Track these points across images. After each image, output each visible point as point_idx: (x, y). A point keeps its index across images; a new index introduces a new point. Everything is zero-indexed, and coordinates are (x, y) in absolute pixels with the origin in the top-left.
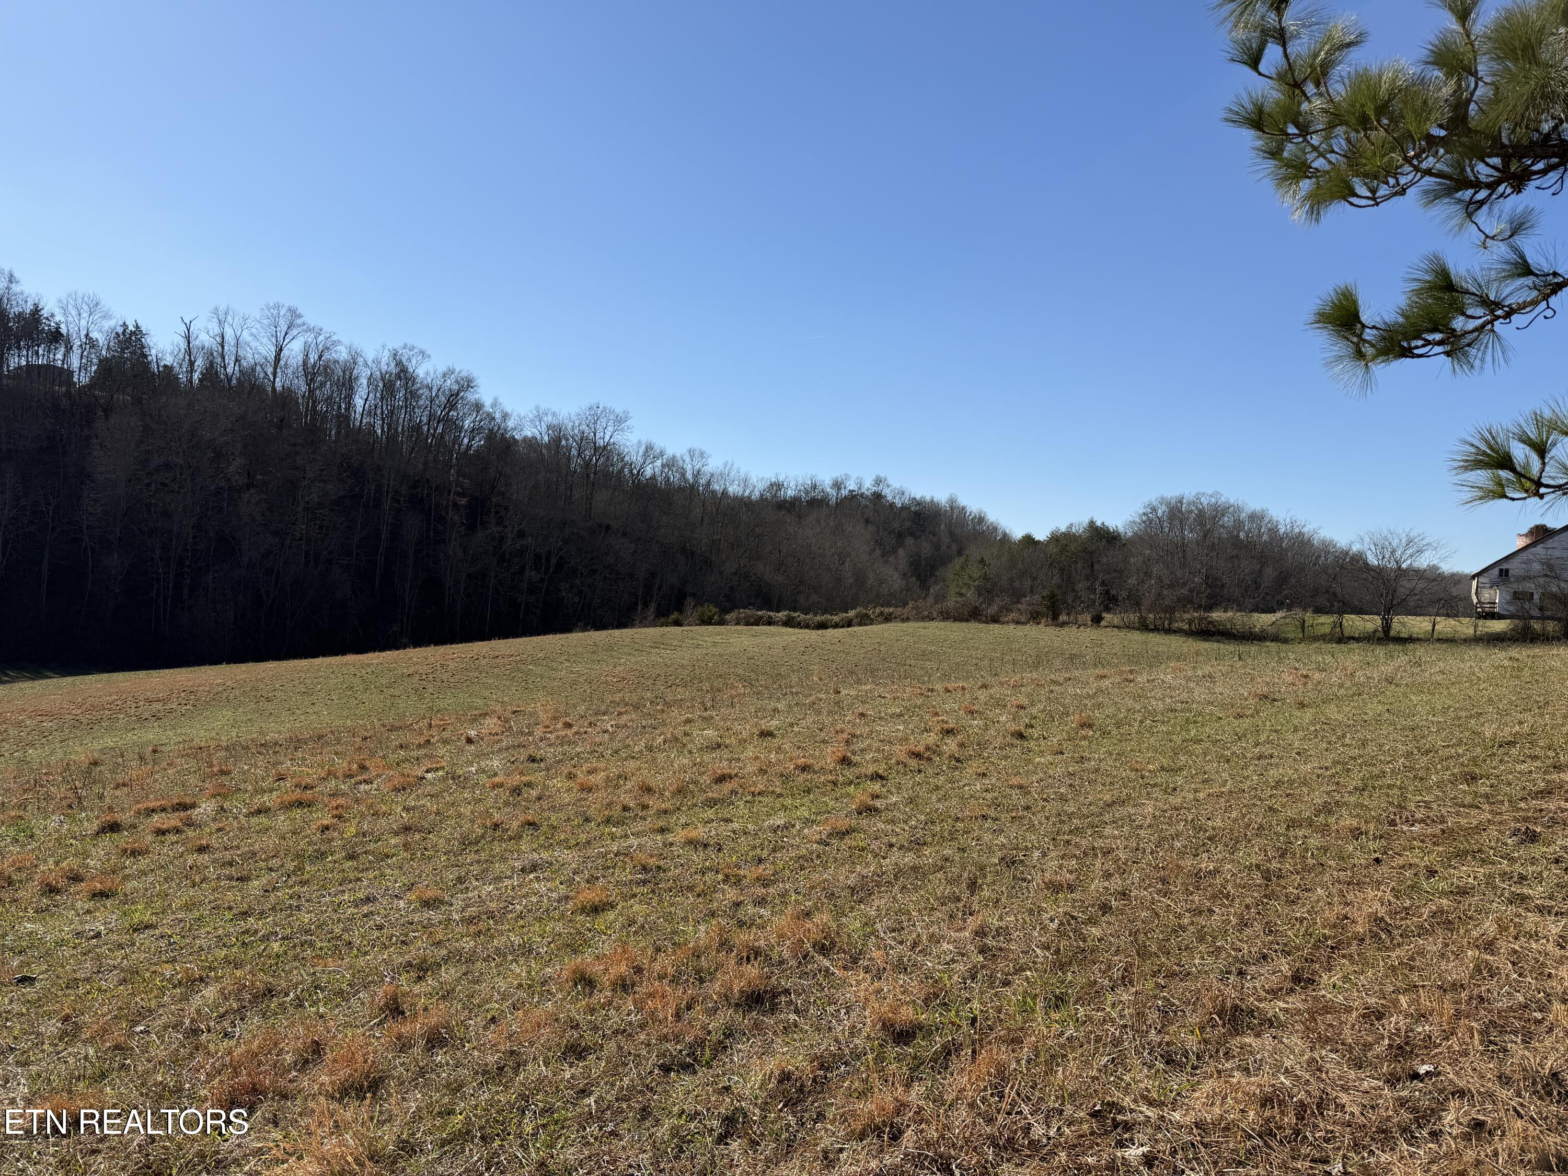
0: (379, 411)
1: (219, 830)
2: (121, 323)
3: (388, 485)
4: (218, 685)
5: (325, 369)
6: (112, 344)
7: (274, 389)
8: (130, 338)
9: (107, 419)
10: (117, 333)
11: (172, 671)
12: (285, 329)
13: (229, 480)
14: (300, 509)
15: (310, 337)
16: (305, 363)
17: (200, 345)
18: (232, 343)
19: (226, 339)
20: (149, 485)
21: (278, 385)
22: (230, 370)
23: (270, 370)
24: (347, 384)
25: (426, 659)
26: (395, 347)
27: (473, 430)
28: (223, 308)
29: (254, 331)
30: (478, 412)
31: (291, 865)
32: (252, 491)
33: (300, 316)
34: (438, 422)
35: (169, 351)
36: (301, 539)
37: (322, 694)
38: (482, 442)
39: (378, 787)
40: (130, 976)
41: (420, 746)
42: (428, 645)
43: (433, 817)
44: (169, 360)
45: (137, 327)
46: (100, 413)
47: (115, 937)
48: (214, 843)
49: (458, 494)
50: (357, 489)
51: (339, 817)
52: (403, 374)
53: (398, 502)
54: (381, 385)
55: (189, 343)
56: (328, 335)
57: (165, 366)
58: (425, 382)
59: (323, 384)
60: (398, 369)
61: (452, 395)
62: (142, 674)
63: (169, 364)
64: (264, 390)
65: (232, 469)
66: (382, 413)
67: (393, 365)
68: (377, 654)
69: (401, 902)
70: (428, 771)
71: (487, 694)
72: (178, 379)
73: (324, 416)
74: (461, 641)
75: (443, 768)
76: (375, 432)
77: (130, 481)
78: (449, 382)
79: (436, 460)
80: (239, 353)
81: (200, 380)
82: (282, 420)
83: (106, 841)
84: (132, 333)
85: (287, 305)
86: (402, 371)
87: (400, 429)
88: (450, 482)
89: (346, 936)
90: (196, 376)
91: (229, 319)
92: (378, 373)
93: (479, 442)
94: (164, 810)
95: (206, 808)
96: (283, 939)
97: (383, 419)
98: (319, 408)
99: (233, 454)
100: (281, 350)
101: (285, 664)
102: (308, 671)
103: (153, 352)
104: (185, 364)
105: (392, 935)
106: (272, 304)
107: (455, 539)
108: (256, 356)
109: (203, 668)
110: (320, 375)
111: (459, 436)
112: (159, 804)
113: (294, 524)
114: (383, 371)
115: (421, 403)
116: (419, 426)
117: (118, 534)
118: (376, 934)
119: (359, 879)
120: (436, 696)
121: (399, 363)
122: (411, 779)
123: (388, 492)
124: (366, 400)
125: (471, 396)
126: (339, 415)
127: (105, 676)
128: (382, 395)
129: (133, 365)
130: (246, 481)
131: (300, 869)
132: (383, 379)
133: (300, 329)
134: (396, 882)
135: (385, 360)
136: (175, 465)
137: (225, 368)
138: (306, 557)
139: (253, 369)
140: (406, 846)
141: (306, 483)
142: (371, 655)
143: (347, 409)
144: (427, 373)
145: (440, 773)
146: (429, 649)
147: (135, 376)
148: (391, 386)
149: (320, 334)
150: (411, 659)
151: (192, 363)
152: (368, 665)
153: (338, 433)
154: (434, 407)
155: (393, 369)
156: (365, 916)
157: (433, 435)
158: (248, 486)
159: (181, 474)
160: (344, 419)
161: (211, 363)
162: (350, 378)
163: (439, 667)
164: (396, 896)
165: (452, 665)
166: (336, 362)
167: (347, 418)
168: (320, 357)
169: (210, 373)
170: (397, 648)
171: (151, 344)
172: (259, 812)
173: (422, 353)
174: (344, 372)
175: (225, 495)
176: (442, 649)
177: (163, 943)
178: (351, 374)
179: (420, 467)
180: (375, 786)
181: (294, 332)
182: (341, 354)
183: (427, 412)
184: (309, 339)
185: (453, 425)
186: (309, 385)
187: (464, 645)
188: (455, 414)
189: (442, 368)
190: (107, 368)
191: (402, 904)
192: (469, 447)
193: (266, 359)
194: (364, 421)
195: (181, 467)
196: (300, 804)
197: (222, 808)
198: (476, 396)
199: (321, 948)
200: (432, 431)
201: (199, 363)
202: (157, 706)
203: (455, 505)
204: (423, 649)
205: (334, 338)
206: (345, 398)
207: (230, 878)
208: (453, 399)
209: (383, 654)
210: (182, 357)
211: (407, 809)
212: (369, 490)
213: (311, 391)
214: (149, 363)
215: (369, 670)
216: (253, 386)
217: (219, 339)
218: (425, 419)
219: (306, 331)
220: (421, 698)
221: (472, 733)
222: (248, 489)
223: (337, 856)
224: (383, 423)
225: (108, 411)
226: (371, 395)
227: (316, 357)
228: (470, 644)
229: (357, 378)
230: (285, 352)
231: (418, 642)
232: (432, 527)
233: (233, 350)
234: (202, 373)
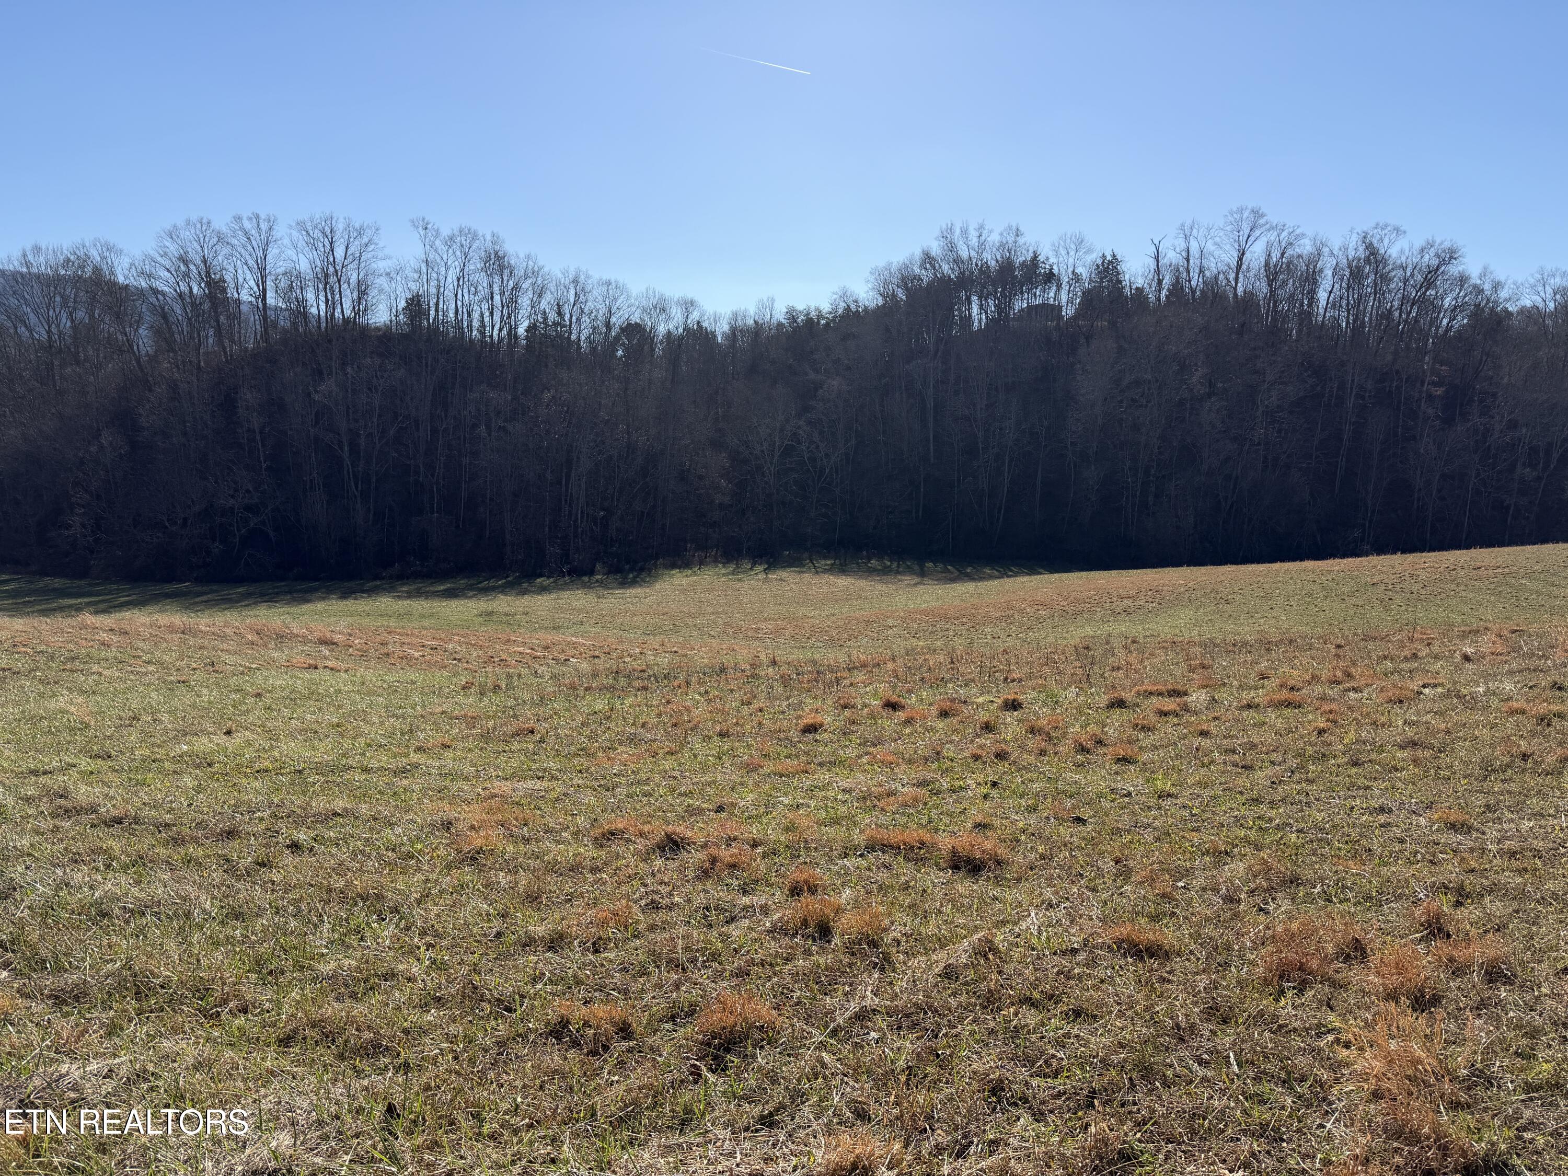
0: (1344, 302)
1: (1216, 719)
2: (1101, 255)
3: (1353, 381)
4: (1181, 585)
5: (1288, 266)
6: (1093, 276)
7: (1235, 295)
8: (1108, 267)
9: (1088, 345)
10: (1097, 265)
11: (1139, 571)
12: (1247, 232)
13: (1192, 390)
14: (1259, 413)
15: (1272, 235)
16: (1267, 264)
17: (1168, 263)
18: (1197, 256)
19: (1191, 252)
20: (1121, 401)
21: (1240, 290)
22: (1194, 283)
23: (1232, 276)
24: (1311, 278)
25: (1393, 568)
26: (1365, 229)
27: (1455, 307)
28: (1188, 223)
29: (1217, 239)
30: (1462, 286)
31: (1293, 763)
32: (1213, 399)
33: (1263, 216)
34: (1413, 305)
35: (1140, 273)
36: (1259, 444)
37: (1281, 600)
38: (1465, 321)
39: (1370, 697)
40: (1163, 836)
41: (1406, 659)
42: (1394, 553)
43: (1442, 735)
44: (1140, 283)
45: (1114, 256)
46: (1082, 340)
47: (1143, 799)
48: (1213, 730)
49: (1434, 384)
50: (1319, 388)
51: (1335, 722)
52: (1374, 257)
53: (1363, 398)
54: (1347, 274)
55: (1158, 262)
56: (1291, 230)
57: (1137, 288)
58: (1399, 262)
59: (1285, 282)
60: (1368, 253)
61: (1430, 272)
62: (1114, 573)
63: (1140, 286)
64: (1227, 298)
65: (1194, 379)
66: (1348, 304)
67: (1362, 249)
68: (1337, 560)
69: (1421, 818)
70: (1424, 686)
71: (1466, 609)
72: (1147, 298)
73: (1286, 316)
74: (1432, 549)
75: (1442, 685)
76: (1340, 325)
77: (1106, 399)
78: (1427, 257)
79: (1408, 347)
80: (1203, 264)
81: (1167, 296)
82: (1243, 325)
83: (1116, 714)
84: (1110, 262)
85: (1250, 207)
86: (1372, 254)
87: (1367, 319)
88: (1424, 372)
89: (1364, 842)
90: (1164, 293)
91: (1195, 232)
92: (1345, 261)
93: (1462, 321)
94: (1160, 694)
95: (1197, 698)
96: (1298, 831)
97: (1348, 311)
98: (1280, 308)
99: (1196, 364)
100: (1243, 254)
101: (1243, 568)
102: (1266, 576)
103: (1127, 277)
104: (1155, 284)
105: (1417, 852)
106: (1235, 209)
107: (1428, 436)
108: (1219, 264)
109: (1166, 570)
110: (1282, 273)
111: (1437, 317)
112: (1155, 688)
113: (1253, 429)
114: (1350, 258)
115: (1392, 286)
116: (1390, 312)
117: (1095, 449)
118: (1397, 846)
119: (1368, 788)
120: (1404, 608)
121: (1370, 247)
122: (1408, 693)
123: (1352, 388)
124: (1331, 292)
125: (1454, 270)
126: (1302, 312)
127: (1084, 574)
128: (1348, 285)
129: (1110, 293)
130: (1207, 390)
131: (1302, 767)
132: (1350, 266)
133: (1262, 229)
134: (1412, 797)
135: (1352, 245)
136: (1144, 381)
137: (1190, 281)
138: (1263, 462)
139: (1216, 278)
140: (1416, 762)
141: (1266, 386)
142: (1330, 562)
143: (1310, 305)
144: (1402, 252)
145: (1440, 690)
146: (1394, 556)
147: (1111, 302)
148: (1359, 272)
149: (1283, 230)
150: (1375, 567)
151: (1160, 282)
152: (1329, 572)
153: (1300, 331)
154: (1409, 288)
155: (1362, 253)
156: (1382, 826)
157: (1406, 321)
158: (1209, 395)
159: (1149, 389)
160: (1306, 316)
161: (1177, 278)
162: (1314, 271)
163: (1407, 577)
164: (1414, 812)
165: (1423, 575)
166: (1300, 256)
167: (1310, 314)
168: (1283, 254)
169: (1177, 289)
170: (1359, 556)
171: (1125, 270)
172: (1249, 706)
173: (1397, 230)
174: (1307, 266)
175: (1188, 406)
176: (1411, 558)
177: (1186, 813)
178: (1315, 266)
179: (1389, 357)
180: (1365, 694)
181: (1257, 233)
182: (1305, 247)
183: (1399, 295)
184: (1272, 238)
185: (1427, 305)
186: (1270, 286)
187: (1436, 553)
188: (1433, 292)
189: (1419, 243)
190: (1089, 297)
191: (1422, 821)
192: (1449, 328)
193: (1229, 266)
194: (1328, 314)
195: (1149, 382)
196: (1289, 704)
197: (1214, 699)
198: (1461, 268)
199: (1339, 849)
200: (1404, 316)
201: (1167, 281)
202: (1128, 602)
203: (1430, 397)
204: (1389, 556)
205: (1298, 231)
206: (1308, 293)
207: (1235, 765)
208: (1431, 276)
209: (1345, 561)
210: (1151, 277)
211: (1410, 723)
212: (1331, 388)
213: (1272, 292)
214: (1123, 288)
215: (1330, 578)
216: (1215, 296)
217: (1185, 254)
218: (1396, 303)
219: (1269, 230)
220: (1387, 609)
221: (1469, 650)
222: (1210, 398)
223: (1340, 761)
224: (1349, 313)
225: (1088, 338)
226: (1337, 286)
227: (1279, 255)
228: (1445, 553)
229: (1321, 270)
230: (1248, 256)
231: (1381, 550)
232: (1401, 423)
233: (1198, 262)
234: (1168, 290)
